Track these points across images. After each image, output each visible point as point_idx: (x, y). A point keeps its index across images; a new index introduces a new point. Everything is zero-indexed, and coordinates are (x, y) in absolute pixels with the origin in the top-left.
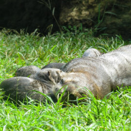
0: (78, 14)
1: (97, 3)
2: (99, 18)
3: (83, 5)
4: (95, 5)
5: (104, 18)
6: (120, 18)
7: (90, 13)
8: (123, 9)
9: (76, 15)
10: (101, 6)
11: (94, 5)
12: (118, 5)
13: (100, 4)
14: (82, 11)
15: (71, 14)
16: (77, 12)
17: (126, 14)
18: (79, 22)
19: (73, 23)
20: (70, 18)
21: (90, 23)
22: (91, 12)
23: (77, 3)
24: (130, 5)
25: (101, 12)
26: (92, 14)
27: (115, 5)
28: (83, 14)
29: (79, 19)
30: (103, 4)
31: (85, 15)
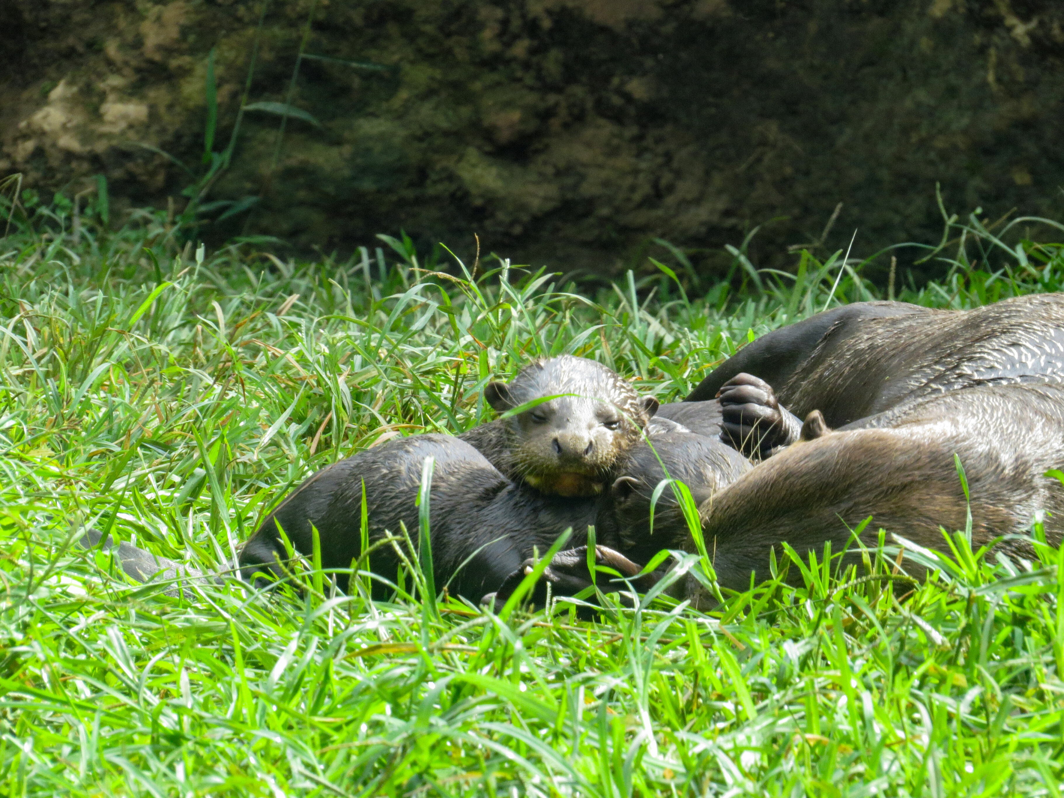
0: (78, 119)
1: (192, 51)
2: (209, 141)
3: (110, 63)
4: (185, 60)
5: (242, 139)
6: (338, 142)
7: (153, 115)
8: (356, 82)
9: (64, 127)
10: (220, 70)
11: (174, 63)
12: (326, 61)
13: (214, 55)
14: (103, 97)
15: (38, 117)
16: (71, 110)
17: (374, 115)
18: (85, 166)
19: (50, 172)
20: (30, 145)
21: (152, 174)
22: (162, 110)
23: (70, 54)
24: (396, 57)
25: (220, 105)
26: (167, 118)
27: (305, 62)
28: (108, 117)
29: (88, 148)
30: (231, 55)
31: (123, 125)
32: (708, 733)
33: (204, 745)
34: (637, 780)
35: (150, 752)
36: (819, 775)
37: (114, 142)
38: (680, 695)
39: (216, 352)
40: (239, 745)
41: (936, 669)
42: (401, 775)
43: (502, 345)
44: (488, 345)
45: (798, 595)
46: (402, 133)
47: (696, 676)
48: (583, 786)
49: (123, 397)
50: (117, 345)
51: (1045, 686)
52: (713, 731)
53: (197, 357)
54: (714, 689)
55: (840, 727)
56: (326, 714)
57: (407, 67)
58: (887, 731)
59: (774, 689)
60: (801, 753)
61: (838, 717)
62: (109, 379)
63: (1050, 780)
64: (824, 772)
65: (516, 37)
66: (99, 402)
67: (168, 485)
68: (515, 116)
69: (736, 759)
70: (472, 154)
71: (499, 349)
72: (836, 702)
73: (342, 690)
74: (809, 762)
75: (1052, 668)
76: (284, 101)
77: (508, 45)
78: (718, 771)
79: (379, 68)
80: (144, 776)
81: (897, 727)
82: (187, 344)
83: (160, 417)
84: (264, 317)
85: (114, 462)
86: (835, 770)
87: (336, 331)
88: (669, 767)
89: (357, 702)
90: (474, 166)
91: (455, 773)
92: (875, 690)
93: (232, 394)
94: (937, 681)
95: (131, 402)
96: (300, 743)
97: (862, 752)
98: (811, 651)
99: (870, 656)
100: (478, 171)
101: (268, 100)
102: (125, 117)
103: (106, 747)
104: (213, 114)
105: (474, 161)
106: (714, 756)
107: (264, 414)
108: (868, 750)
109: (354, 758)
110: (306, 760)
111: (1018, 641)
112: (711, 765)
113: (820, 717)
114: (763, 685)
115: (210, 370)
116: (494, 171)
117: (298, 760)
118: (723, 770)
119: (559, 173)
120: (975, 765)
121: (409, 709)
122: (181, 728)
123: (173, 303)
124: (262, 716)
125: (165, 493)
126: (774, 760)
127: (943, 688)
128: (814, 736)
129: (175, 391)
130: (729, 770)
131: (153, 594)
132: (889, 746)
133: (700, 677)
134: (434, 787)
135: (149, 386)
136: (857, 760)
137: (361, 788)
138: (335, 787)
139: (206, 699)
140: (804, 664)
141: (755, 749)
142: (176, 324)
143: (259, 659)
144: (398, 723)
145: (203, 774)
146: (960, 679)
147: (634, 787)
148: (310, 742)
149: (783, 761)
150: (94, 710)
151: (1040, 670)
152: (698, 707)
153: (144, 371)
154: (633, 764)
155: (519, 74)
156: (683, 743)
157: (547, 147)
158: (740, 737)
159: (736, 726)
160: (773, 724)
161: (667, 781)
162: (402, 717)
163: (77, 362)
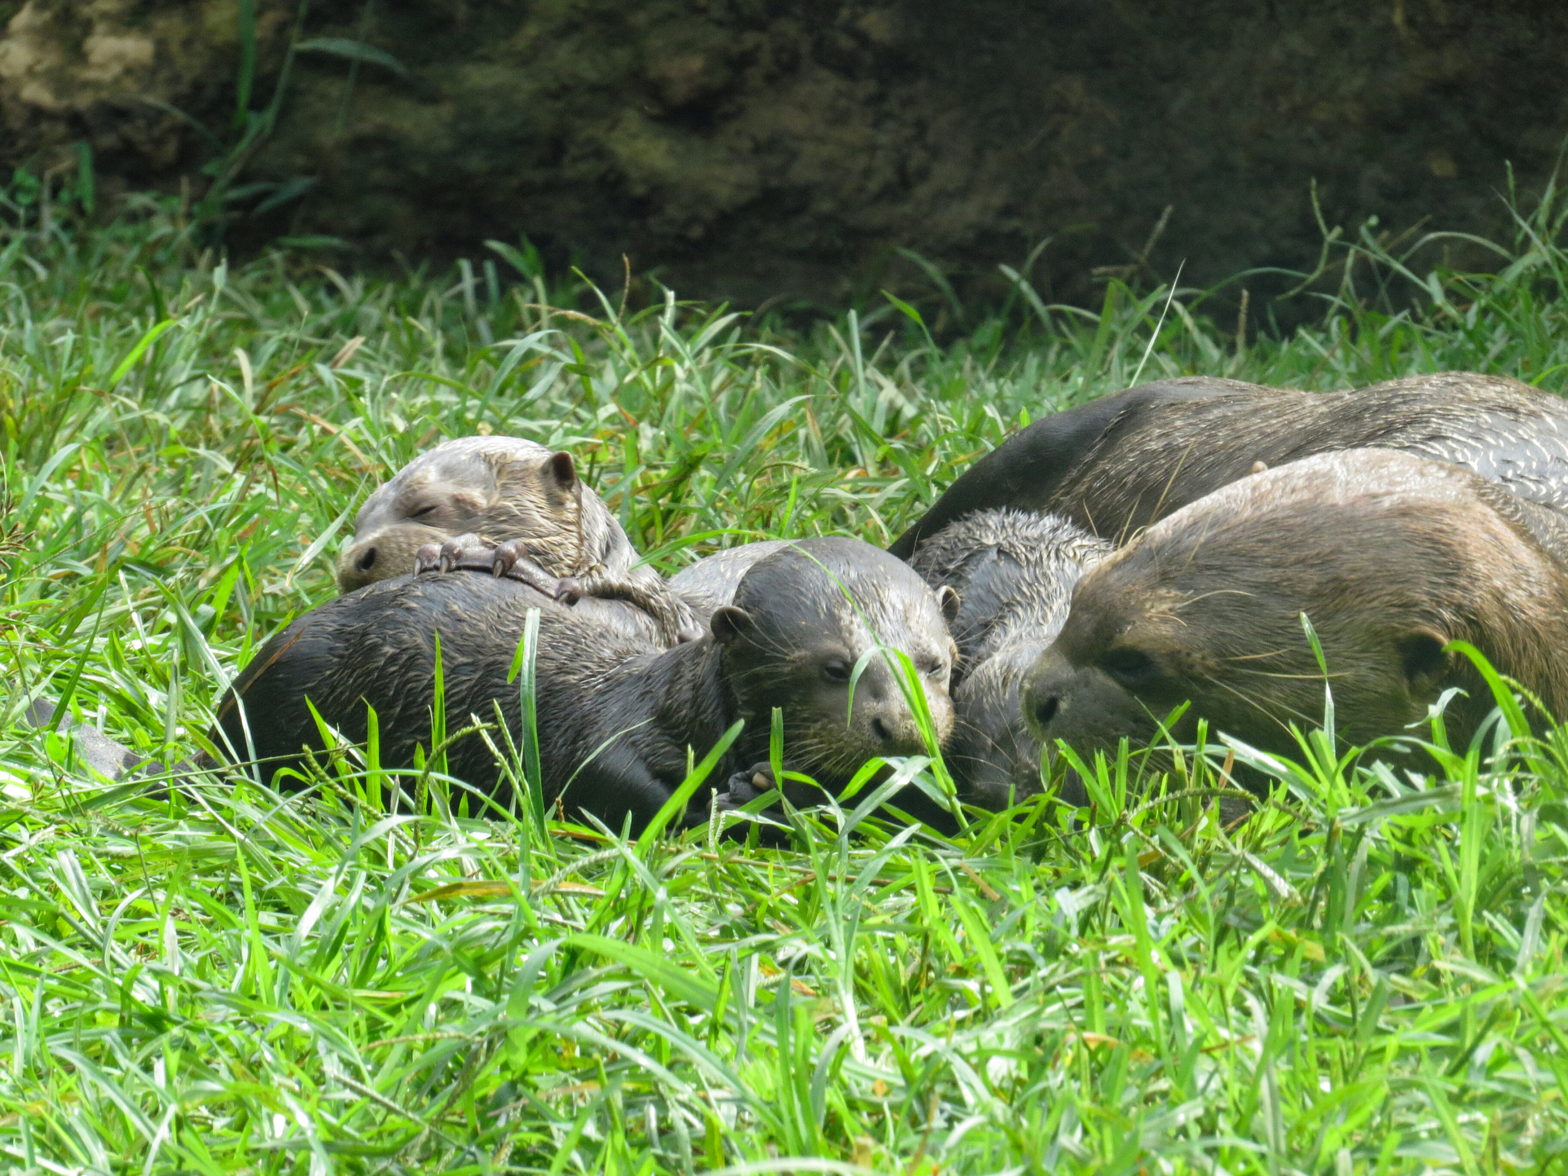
0: (52, 58)
2: (244, 94)
5: (292, 92)
6: (432, 98)
7: (161, 55)
9: (30, 72)
14: (87, 27)
16: (41, 46)
17: (486, 59)
18: (60, 130)
19: (9, 136)
21: (160, 143)
22: (175, 46)
25: (260, 43)
26: (182, 61)
28: (96, 57)
29: (64, 103)
31: (116, 69)
32: (940, 1026)
33: (197, 1030)
34: (833, 1098)
35: (118, 1039)
36: (1101, 1096)
37: (104, 95)
38: (901, 967)
39: (238, 422)
40: (248, 1030)
41: (1279, 934)
42: (485, 1083)
43: (660, 420)
44: (640, 419)
45: (1080, 817)
46: (528, 87)
47: (926, 938)
48: (753, 1105)
49: (99, 491)
50: (92, 412)
51: (1440, 964)
52: (948, 1024)
53: (209, 431)
54: (951, 958)
55: (1135, 1022)
56: (379, 987)
58: (1204, 1029)
59: (1040, 961)
60: (1076, 1059)
61: (1134, 1006)
62: (80, 461)
63: (1443, 1108)
64: (1109, 1089)
66: (62, 498)
67: (160, 627)
68: (697, 63)
69: (980, 1068)
70: (631, 119)
71: (655, 424)
72: (1129, 983)
73: (403, 950)
74: (1086, 1074)
75: (1453, 936)
76: (354, 37)
78: (954, 1084)
80: (106, 1077)
81: (1220, 1023)
82: (198, 409)
83: (150, 523)
84: (312, 370)
85: (82, 592)
86: (1127, 1087)
87: (417, 393)
88: (881, 1077)
89: (424, 969)
90: (633, 136)
91: (566, 1081)
92: (1188, 965)
93: (259, 489)
94: (1281, 952)
95: (111, 498)
96: (337, 1030)
97: (1167, 1059)
98: (1096, 904)
99: (1182, 912)
100: (640, 144)
101: (332, 35)
102: (119, 57)
103: (51, 1032)
104: (251, 55)
105: (633, 129)
106: (948, 1064)
107: (305, 520)
108: (1175, 1056)
109: (416, 1055)
110: (345, 1056)
111: (1402, 894)
112: (943, 1076)
113: (1106, 1004)
114: (1024, 953)
115: (230, 449)
116: (663, 144)
117: (335, 1056)
118: (961, 1084)
119: (758, 149)
120: (1333, 1084)
121: (500, 983)
122: (164, 1004)
123: (179, 346)
124: (283, 989)
125: (154, 641)
126: (1037, 1069)
127: (1288, 964)
128: (1097, 1035)
129: (177, 483)
130: (970, 1085)
131: (133, 796)
132: (1208, 1051)
133: (931, 940)
134: (532, 1102)
135: (138, 475)
136: (1158, 1074)
137: (425, 1101)
138: (386, 1100)
139: (202, 961)
140: (1085, 924)
141: (1008, 1054)
142: (183, 378)
143: (284, 899)
144: (482, 1004)
145: (194, 1076)
146: (1315, 949)
147: (829, 1107)
148: (352, 1030)
149: (1049, 1072)
150: (36, 974)
151: (1435, 940)
152: (928, 985)
153: (132, 450)
154: (828, 1073)
156: (903, 1041)
157: (741, 110)
158: (988, 1036)
159: (983, 1016)
160: (1037, 1015)
161: (877, 1099)
162: (488, 996)
163: (32, 437)
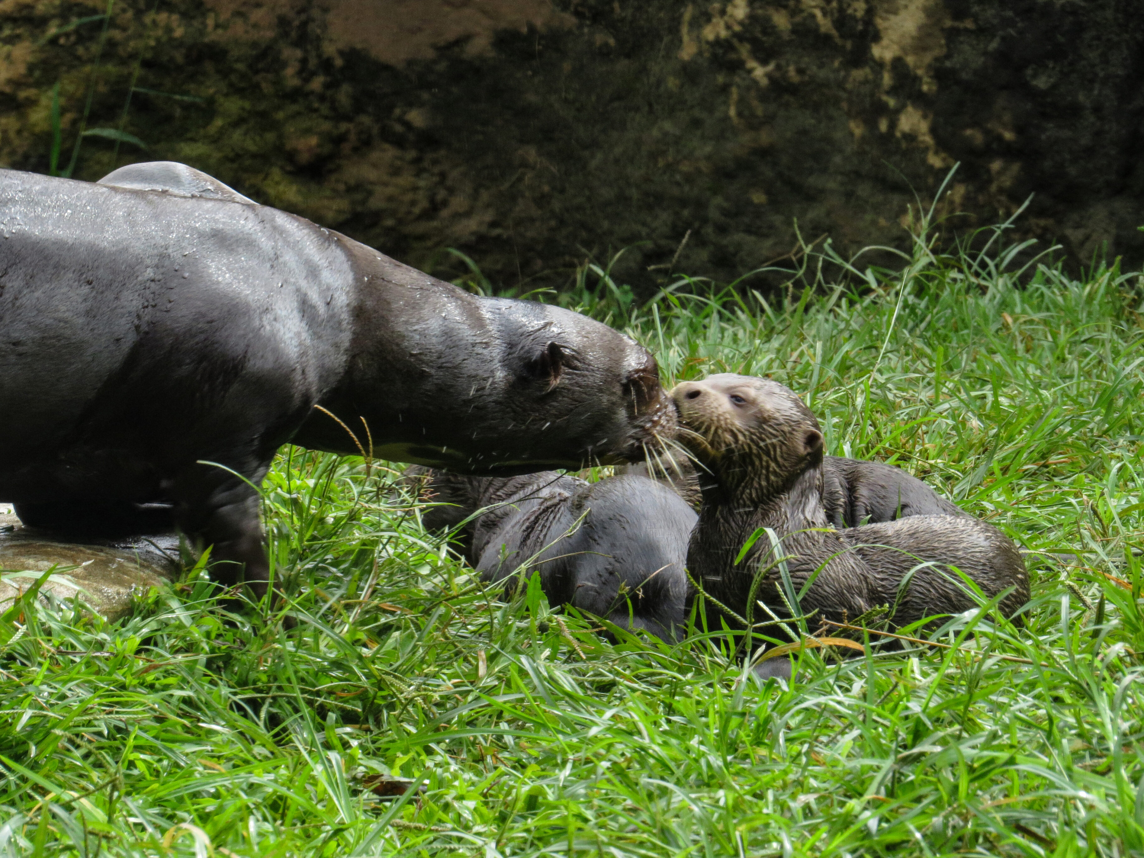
1: (38, 84)
2: (54, 160)
4: (31, 92)
7: (5, 139)
8: (178, 112)
10: (62, 101)
11: (22, 94)
12: (152, 93)
13: (57, 87)
17: (193, 140)
22: (12, 134)
24: (211, 91)
25: (63, 131)
26: (16, 142)
27: (136, 95)
30: (71, 88)
46: (217, 155)
57: (221, 100)
65: (313, 74)
68: (313, 141)
70: (276, 173)
76: (116, 128)
77: (307, 80)
79: (198, 100)
90: (278, 183)
100: (281, 188)
101: (102, 127)
104: (58, 138)
105: (277, 178)
116: (294, 188)
119: (350, 189)
155: (316, 105)
157: (339, 167)
